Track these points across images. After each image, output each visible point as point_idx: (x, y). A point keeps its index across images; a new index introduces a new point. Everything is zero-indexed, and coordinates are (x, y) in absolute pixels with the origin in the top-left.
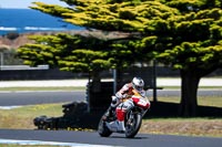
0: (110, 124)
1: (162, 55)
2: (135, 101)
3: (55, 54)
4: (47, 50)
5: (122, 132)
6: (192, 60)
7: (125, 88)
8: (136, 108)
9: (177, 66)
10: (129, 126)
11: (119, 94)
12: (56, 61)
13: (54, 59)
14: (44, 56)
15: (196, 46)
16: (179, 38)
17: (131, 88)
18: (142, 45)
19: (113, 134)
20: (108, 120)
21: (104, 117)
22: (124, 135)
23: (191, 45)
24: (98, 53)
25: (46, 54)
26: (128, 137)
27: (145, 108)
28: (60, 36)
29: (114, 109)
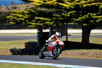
0: (45, 53)
1: (77, 20)
2: (58, 43)
3: (25, 19)
4: (22, 17)
5: (51, 56)
6: (92, 21)
7: (52, 36)
8: (58, 46)
9: (84, 24)
10: (54, 54)
11: (50, 39)
12: (26, 22)
13: (25, 21)
14: (21, 20)
15: (94, 15)
16: (86, 12)
17: (55, 37)
18: (68, 15)
19: (46, 58)
20: (44, 51)
21: (42, 50)
22: (51, 58)
23: (92, 14)
24: (47, 19)
25: (21, 19)
26: (53, 59)
27: (62, 46)
28: (29, 11)
29: (47, 46)
